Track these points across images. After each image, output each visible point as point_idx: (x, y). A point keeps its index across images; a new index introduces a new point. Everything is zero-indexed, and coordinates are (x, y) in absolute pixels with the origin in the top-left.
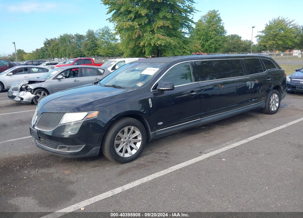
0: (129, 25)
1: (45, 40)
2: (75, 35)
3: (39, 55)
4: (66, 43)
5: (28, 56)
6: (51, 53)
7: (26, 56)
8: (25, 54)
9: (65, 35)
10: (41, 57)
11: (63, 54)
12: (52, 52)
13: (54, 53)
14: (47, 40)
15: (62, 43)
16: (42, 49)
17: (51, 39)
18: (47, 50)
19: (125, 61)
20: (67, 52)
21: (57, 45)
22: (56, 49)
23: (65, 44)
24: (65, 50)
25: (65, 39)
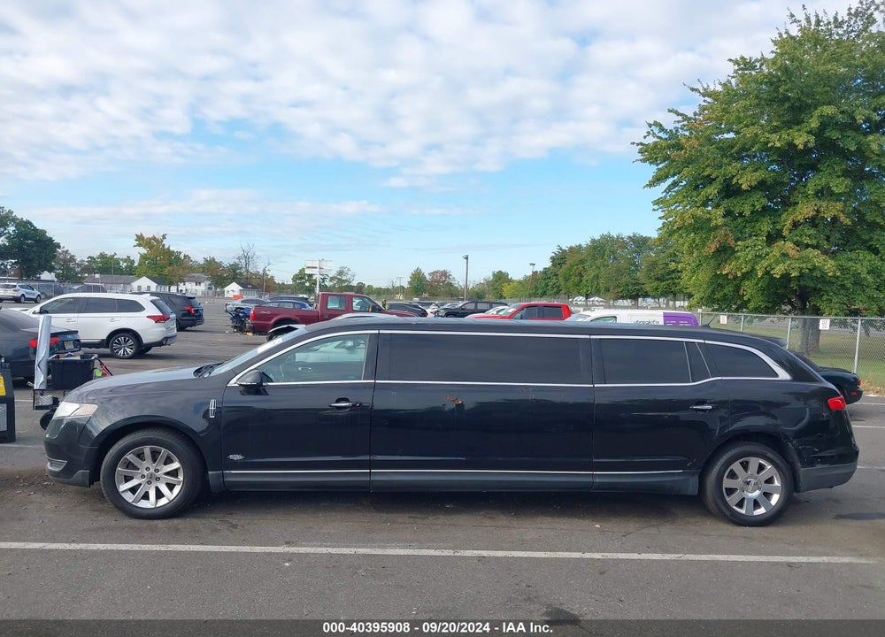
0: (694, 216)
1: (556, 250)
2: (629, 237)
3: (536, 288)
4: (603, 258)
5: (514, 288)
6: (562, 283)
7: (508, 287)
8: (511, 281)
9: (603, 237)
10: (540, 292)
11: (592, 287)
12: (566, 280)
13: (570, 284)
14: (561, 249)
15: (594, 258)
16: (546, 271)
17: (571, 248)
18: (557, 275)
19: (615, 317)
20: (601, 281)
21: (582, 262)
22: (578, 271)
23: (599, 262)
24: (597, 277)
25: (602, 248)
